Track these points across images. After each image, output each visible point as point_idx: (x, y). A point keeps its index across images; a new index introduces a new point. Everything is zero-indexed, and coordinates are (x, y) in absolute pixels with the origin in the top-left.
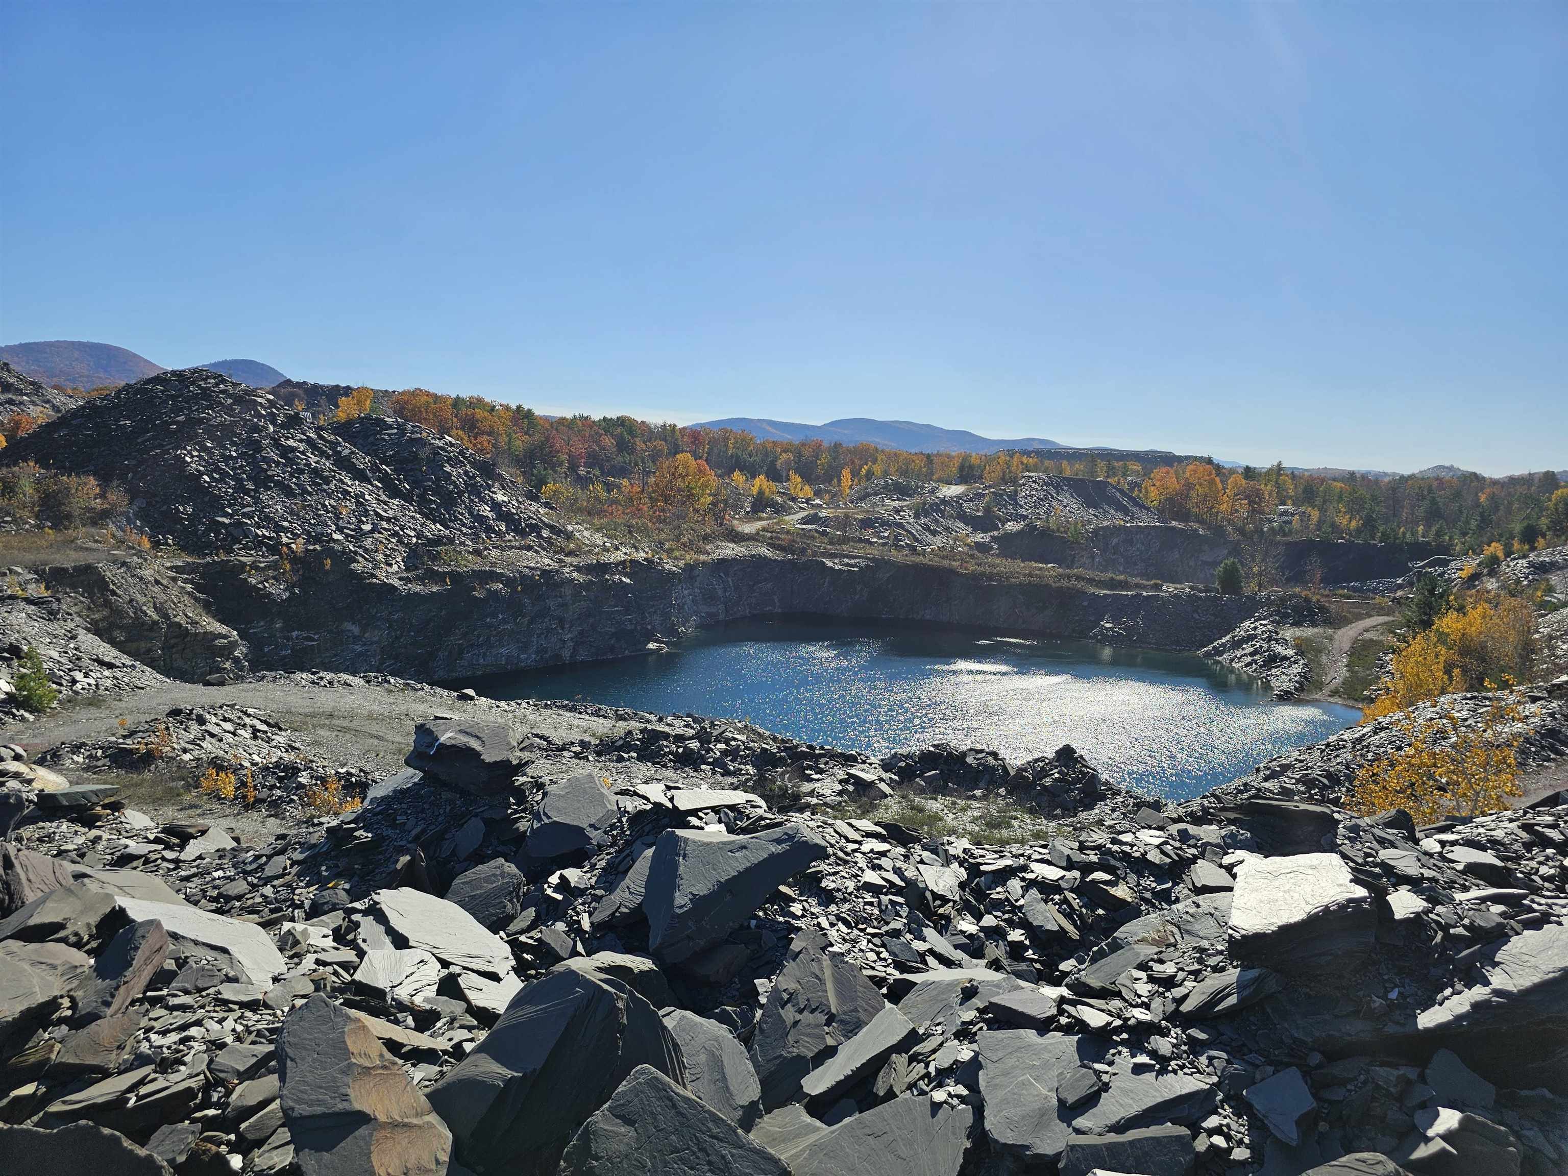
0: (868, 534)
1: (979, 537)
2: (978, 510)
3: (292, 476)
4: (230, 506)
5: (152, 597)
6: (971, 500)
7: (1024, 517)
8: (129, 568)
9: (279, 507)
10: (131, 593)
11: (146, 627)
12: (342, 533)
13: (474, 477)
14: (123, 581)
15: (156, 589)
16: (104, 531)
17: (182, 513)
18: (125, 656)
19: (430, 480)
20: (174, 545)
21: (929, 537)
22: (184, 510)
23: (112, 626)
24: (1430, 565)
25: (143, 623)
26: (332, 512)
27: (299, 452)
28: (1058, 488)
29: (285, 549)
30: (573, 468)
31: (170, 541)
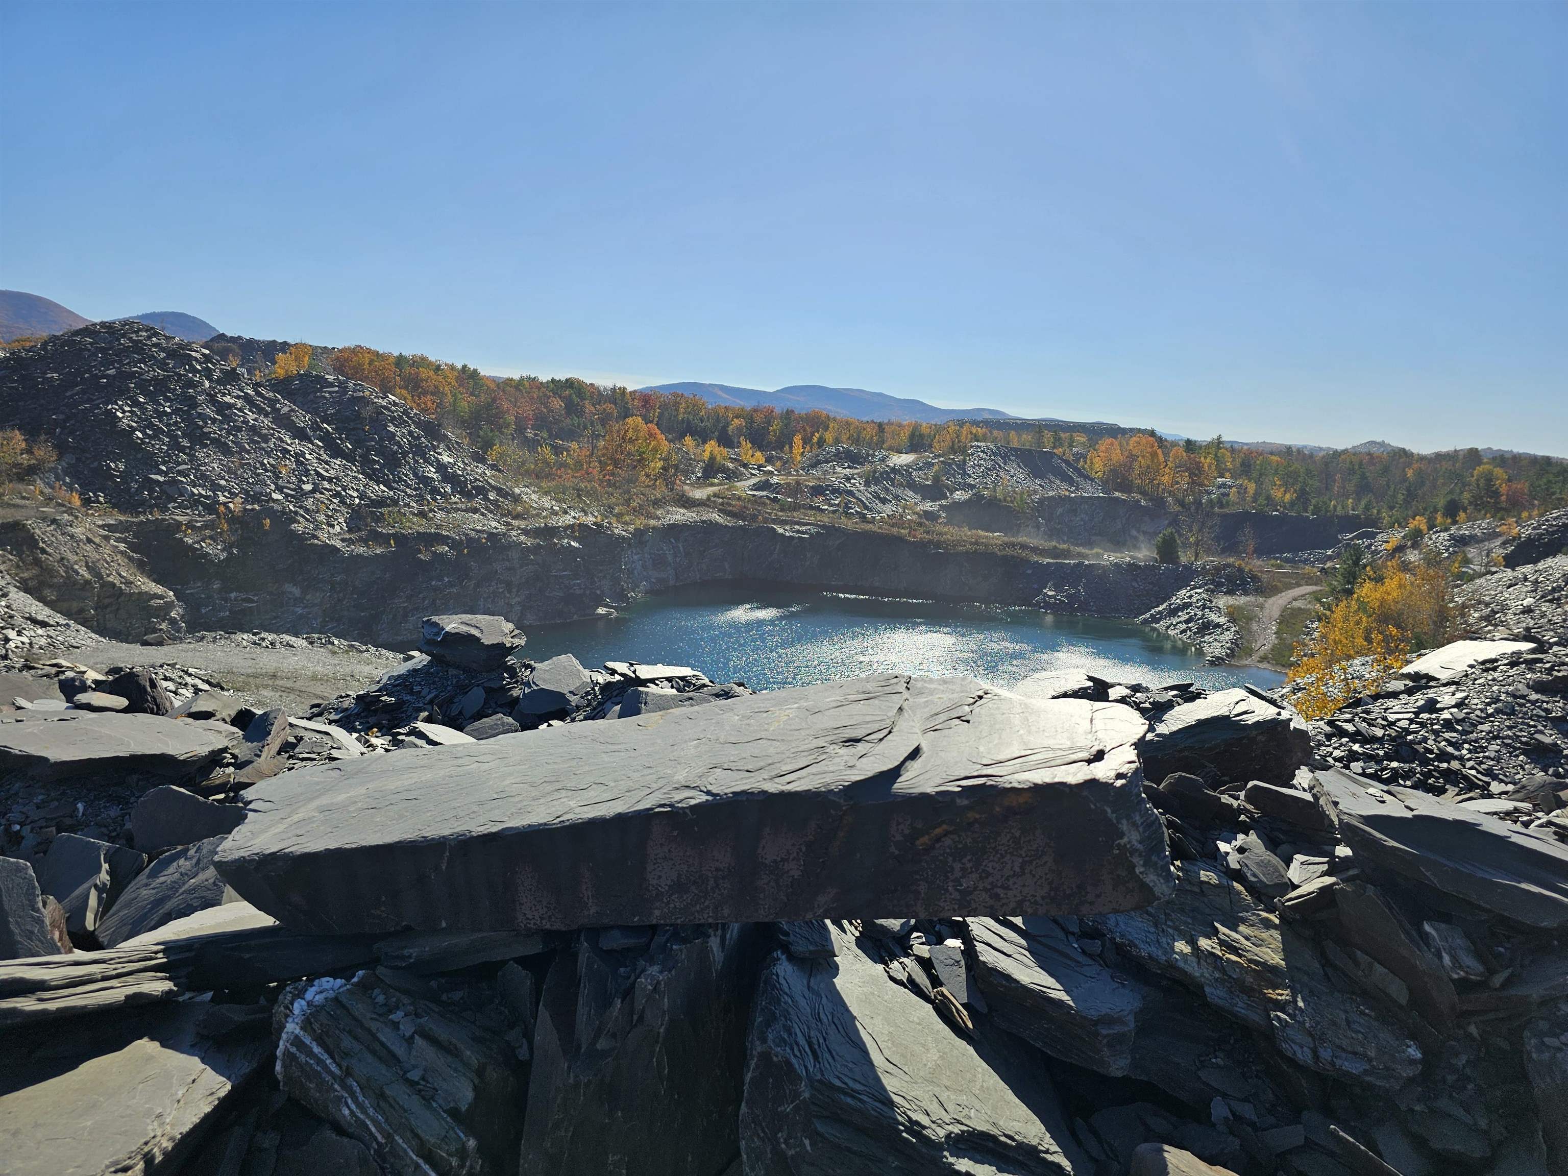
0: (820, 502)
1: (928, 506)
2: (927, 480)
3: (229, 433)
4: (164, 463)
5: (84, 556)
6: (920, 469)
7: (972, 487)
8: (59, 525)
9: (215, 465)
10: (62, 552)
11: (78, 587)
12: (282, 492)
13: (418, 438)
14: (53, 539)
15: (88, 547)
16: (32, 487)
17: (114, 470)
18: (59, 615)
19: (373, 439)
20: (106, 502)
21: (878, 505)
22: (116, 466)
23: (42, 584)
24: (1358, 537)
25: (75, 583)
26: (271, 471)
27: (236, 409)
28: (1005, 458)
29: (222, 508)
30: (520, 430)
31: (101, 499)
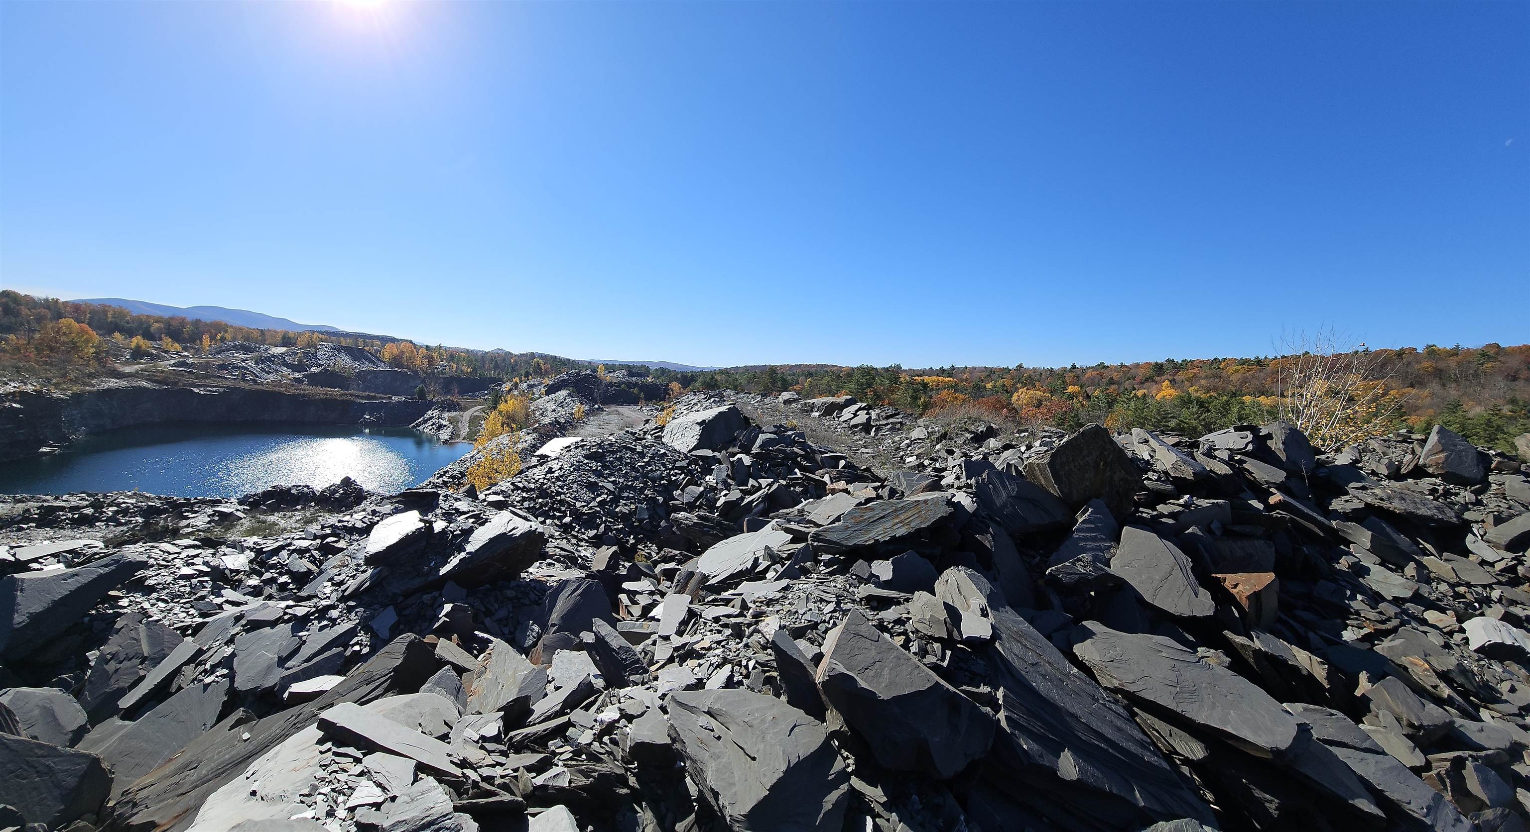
0: (224, 373)
1: (296, 375)
2: (295, 361)
6: (290, 355)
7: (321, 365)
21: (264, 375)
28: (339, 351)
